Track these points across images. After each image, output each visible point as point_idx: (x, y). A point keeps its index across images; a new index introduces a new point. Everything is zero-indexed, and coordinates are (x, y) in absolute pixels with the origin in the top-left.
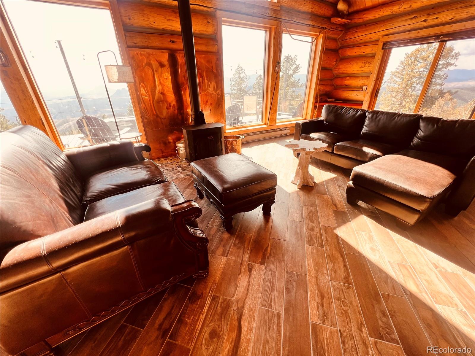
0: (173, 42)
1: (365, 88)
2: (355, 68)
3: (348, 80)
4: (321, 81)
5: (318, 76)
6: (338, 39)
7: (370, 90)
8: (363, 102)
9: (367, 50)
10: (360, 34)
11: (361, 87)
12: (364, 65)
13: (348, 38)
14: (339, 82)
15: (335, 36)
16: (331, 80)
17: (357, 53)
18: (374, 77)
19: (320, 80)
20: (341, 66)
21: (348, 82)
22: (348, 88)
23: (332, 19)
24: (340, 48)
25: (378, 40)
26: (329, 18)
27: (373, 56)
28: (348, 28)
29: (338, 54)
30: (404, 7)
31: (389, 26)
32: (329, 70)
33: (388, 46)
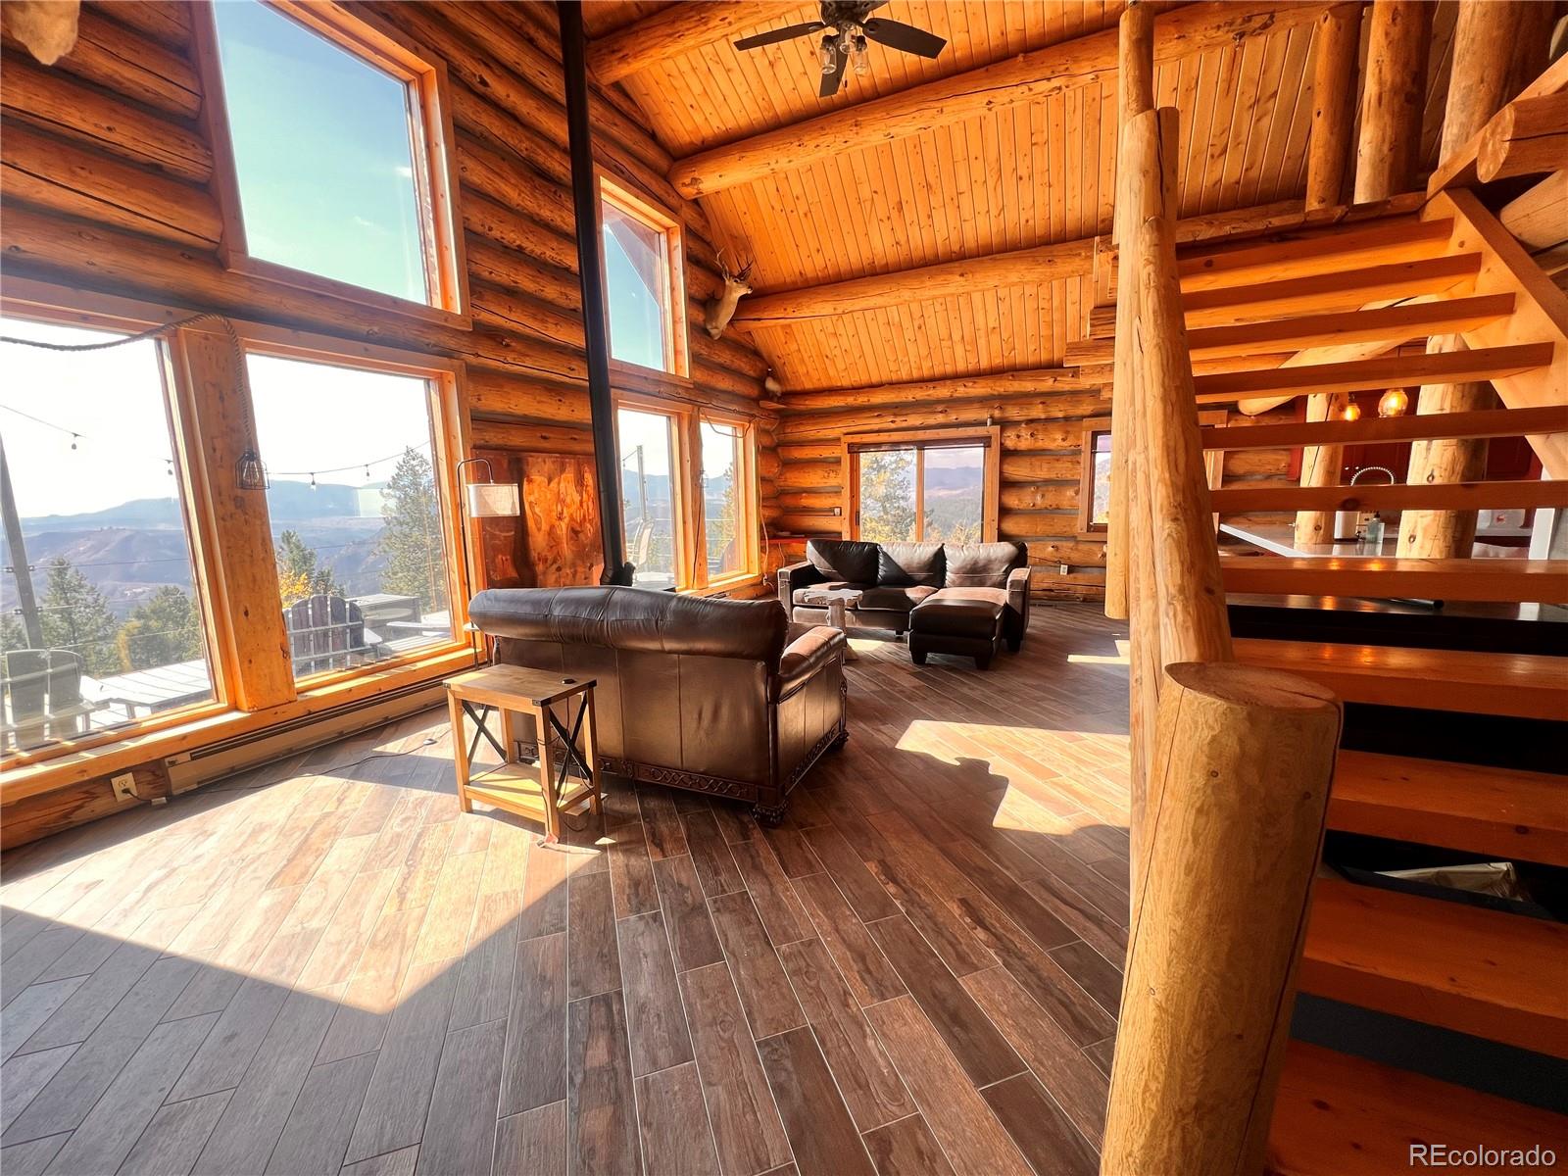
0: (544, 438)
1: (837, 511)
2: (812, 479)
3: (806, 498)
4: (764, 501)
5: (758, 491)
6: (773, 431)
7: (846, 513)
8: (841, 533)
9: (826, 452)
10: (808, 428)
11: (831, 510)
12: (826, 475)
13: (789, 431)
14: (789, 501)
15: (767, 427)
16: (777, 498)
17: (811, 456)
18: (846, 492)
19: (763, 499)
20: (788, 475)
21: (807, 501)
22: (808, 511)
23: (761, 402)
24: (778, 445)
25: (839, 439)
26: (756, 400)
27: (838, 461)
28: (785, 417)
29: (777, 454)
30: (861, 400)
31: (849, 422)
32: (772, 481)
33: (855, 450)
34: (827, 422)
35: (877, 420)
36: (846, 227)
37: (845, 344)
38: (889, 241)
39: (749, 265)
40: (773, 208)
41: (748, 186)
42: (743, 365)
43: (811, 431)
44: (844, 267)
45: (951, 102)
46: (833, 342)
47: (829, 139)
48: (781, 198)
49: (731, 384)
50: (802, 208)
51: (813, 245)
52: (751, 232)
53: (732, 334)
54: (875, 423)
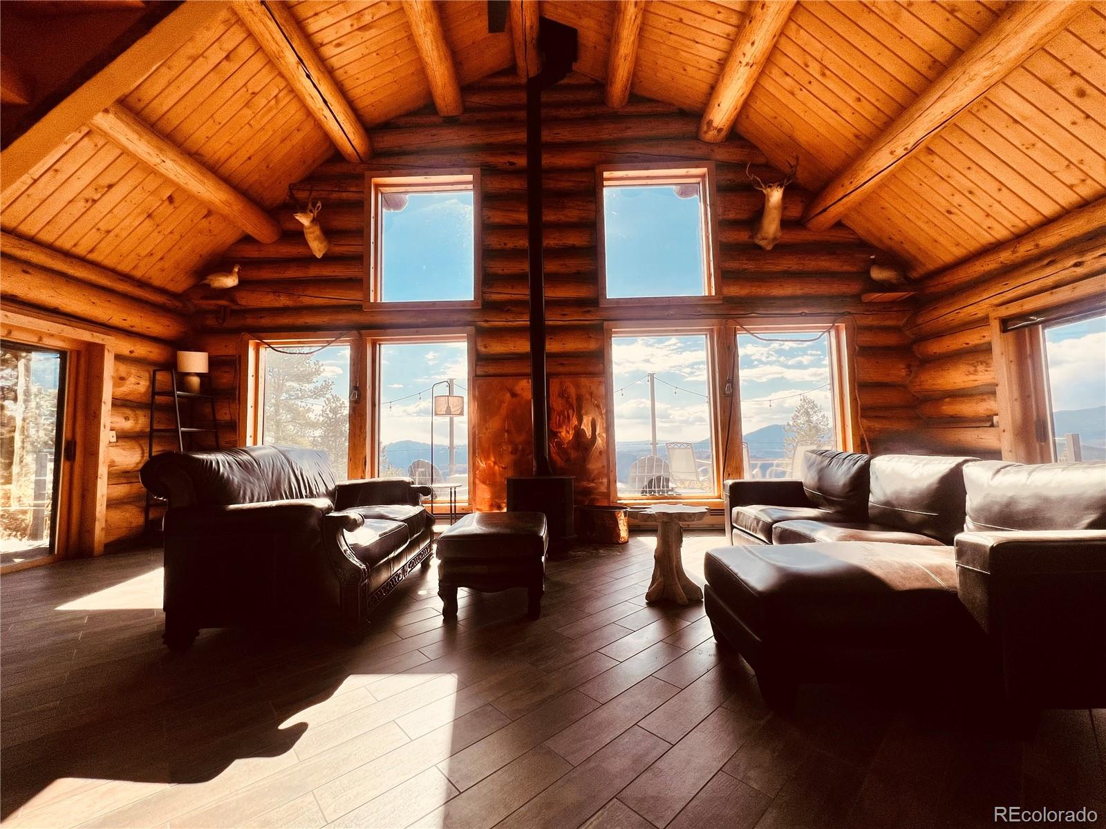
1: (996, 419)
3: (950, 403)
5: (854, 399)
8: (1001, 452)
9: (973, 338)
10: (944, 311)
11: (988, 419)
12: (973, 368)
13: (922, 321)
14: (930, 411)
17: (953, 347)
20: (923, 377)
21: (949, 409)
22: (957, 421)
25: (987, 317)
26: (857, 298)
27: (989, 347)
29: (912, 353)
31: (1003, 288)
34: (967, 298)
35: (1048, 270)
40: (793, 93)
48: (793, 78)
49: (800, 288)
51: (852, 99)
53: (788, 238)
54: (1045, 276)
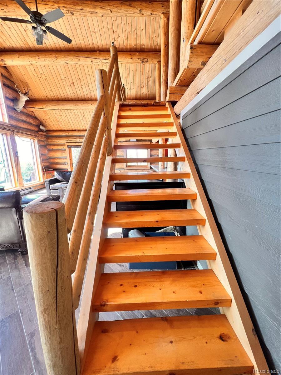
1: (66, 163)
2: (58, 154)
4: (43, 161)
5: (40, 158)
6: (44, 141)
7: (69, 164)
8: (68, 169)
9: (62, 147)
12: (62, 153)
13: (49, 141)
14: (52, 161)
15: (42, 140)
16: (47, 160)
17: (57, 148)
18: (68, 158)
20: (51, 153)
21: (57, 161)
22: (57, 163)
23: (39, 132)
24: (47, 145)
25: (65, 144)
26: (37, 132)
27: (65, 150)
28: (48, 137)
29: (47, 147)
30: (70, 134)
31: (67, 140)
32: (45, 155)
33: (69, 147)
34: (57, 139)
35: (75, 139)
36: (58, 85)
37: (64, 119)
38: (72, 92)
39: (28, 91)
40: (34, 75)
41: (24, 67)
42: (31, 121)
43: (55, 141)
44: (60, 97)
45: (82, 58)
46: (60, 117)
47: (48, 59)
48: (36, 73)
49: (27, 126)
50: (44, 78)
51: (49, 89)
52: (27, 81)
53: (25, 111)
54: (75, 140)
